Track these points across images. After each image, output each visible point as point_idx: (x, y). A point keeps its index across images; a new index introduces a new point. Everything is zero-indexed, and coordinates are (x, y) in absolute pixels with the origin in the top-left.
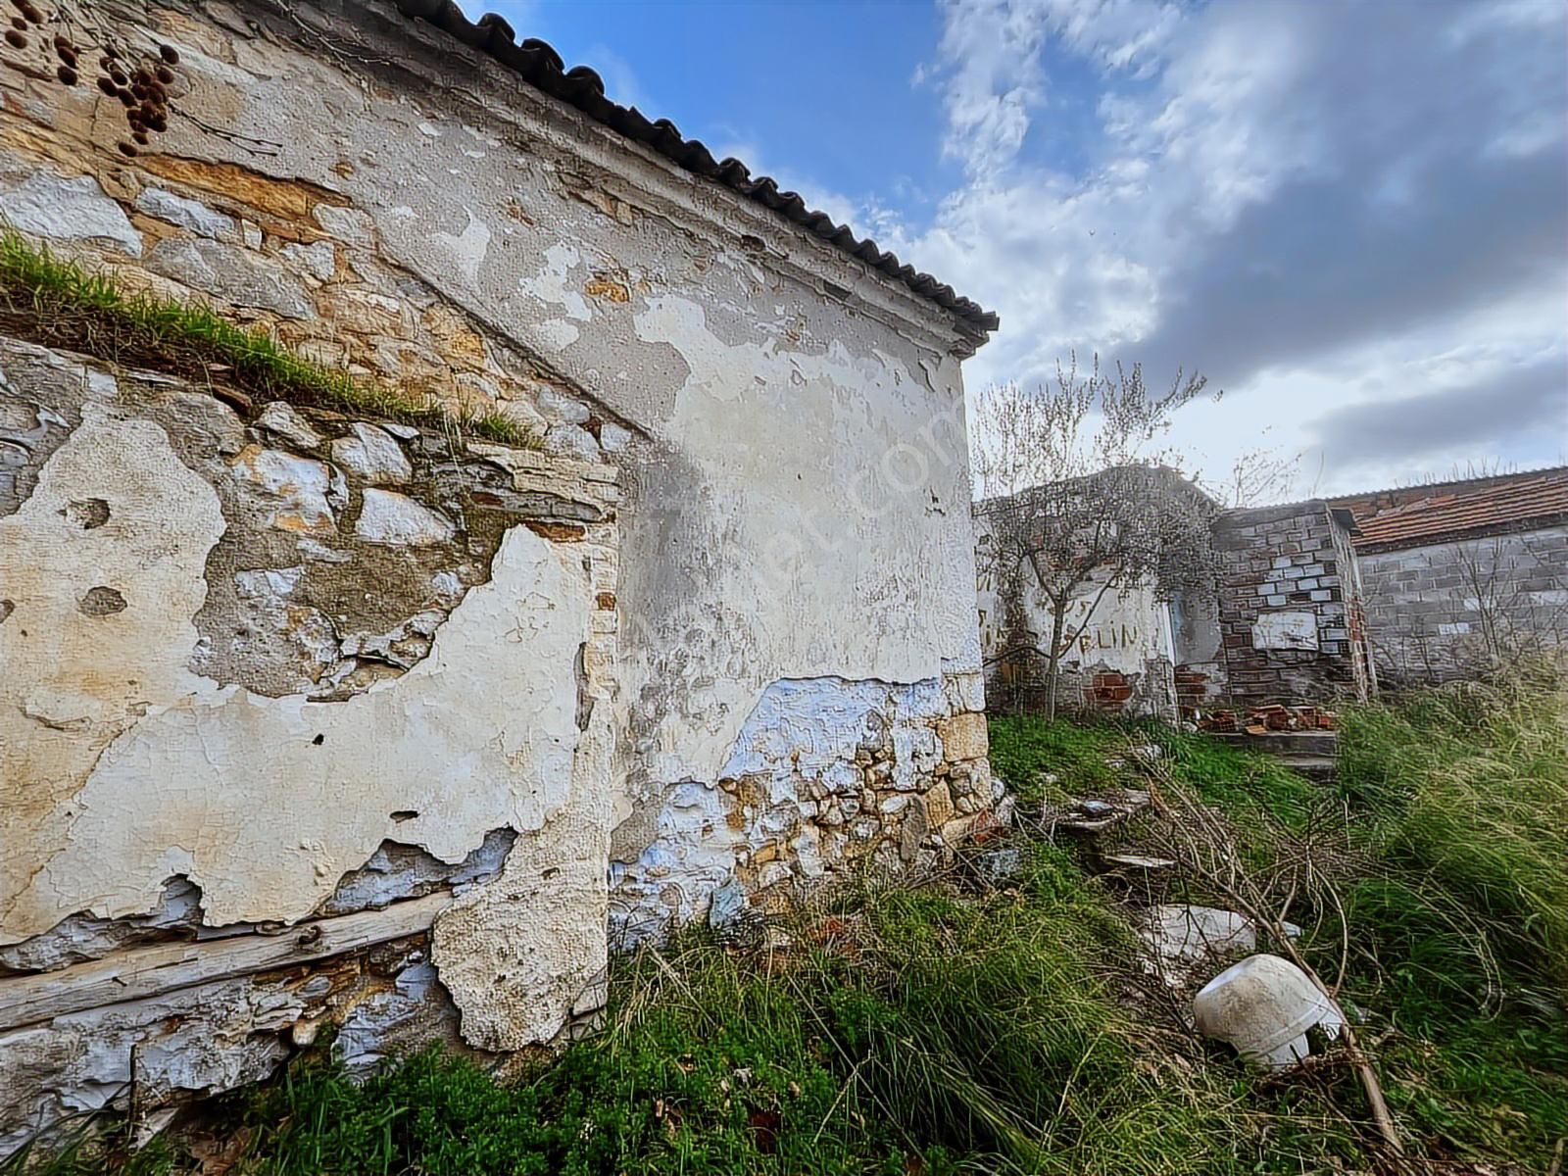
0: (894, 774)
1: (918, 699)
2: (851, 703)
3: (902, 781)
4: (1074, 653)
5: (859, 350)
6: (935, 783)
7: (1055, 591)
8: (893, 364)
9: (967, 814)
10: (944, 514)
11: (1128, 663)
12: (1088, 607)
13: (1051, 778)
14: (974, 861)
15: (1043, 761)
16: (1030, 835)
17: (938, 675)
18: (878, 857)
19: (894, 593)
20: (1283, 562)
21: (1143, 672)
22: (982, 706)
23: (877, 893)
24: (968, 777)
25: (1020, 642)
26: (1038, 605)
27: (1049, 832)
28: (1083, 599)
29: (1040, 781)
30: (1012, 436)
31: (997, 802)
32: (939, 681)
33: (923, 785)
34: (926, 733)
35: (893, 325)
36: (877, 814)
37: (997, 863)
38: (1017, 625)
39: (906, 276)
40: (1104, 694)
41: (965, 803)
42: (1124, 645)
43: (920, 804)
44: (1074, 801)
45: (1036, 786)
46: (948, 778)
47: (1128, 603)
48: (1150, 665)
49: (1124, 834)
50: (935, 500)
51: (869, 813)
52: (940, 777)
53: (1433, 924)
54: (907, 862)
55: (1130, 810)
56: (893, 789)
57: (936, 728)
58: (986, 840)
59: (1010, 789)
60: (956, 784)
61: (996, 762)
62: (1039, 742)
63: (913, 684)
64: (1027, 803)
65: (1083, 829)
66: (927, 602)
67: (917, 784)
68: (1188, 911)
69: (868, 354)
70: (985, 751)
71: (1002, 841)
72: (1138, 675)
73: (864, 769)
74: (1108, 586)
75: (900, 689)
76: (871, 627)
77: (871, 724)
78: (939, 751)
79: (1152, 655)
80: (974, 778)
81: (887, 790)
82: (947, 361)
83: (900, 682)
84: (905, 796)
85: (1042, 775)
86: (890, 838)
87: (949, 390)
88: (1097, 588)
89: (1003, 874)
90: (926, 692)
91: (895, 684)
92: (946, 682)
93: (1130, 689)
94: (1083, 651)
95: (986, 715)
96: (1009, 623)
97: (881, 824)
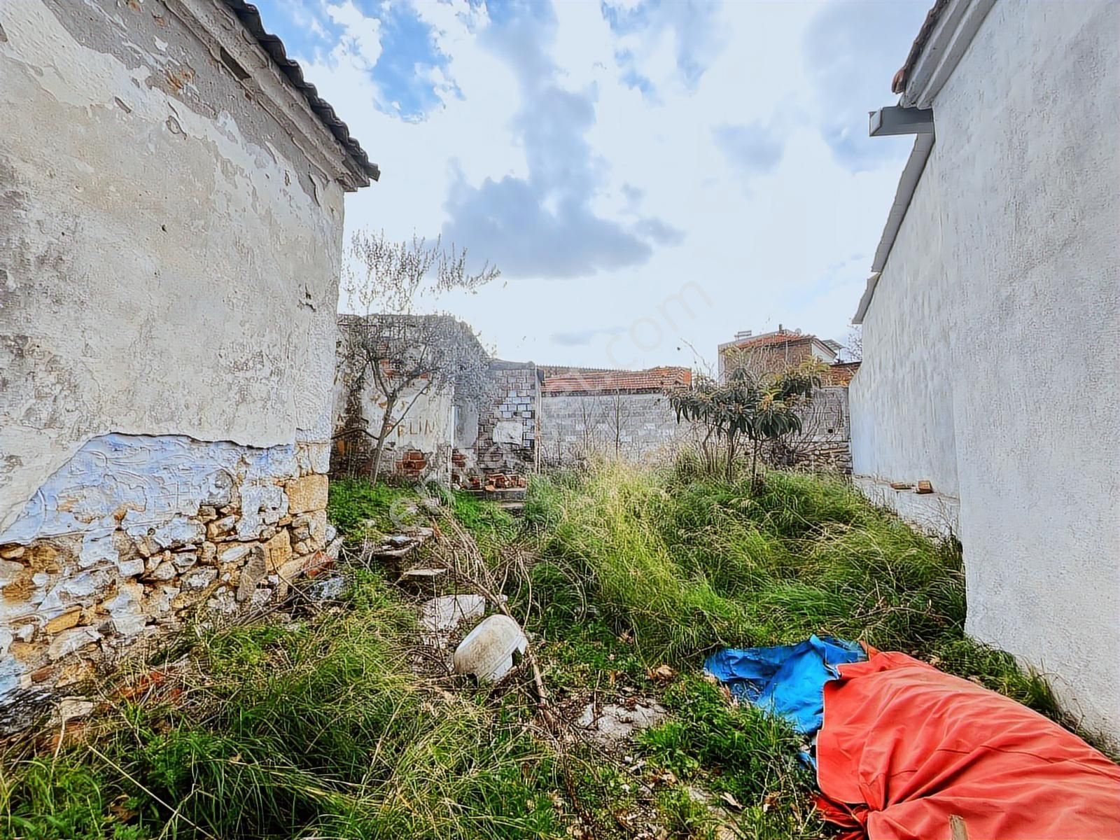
0: (238, 527)
1: (270, 461)
2: (199, 463)
3: (244, 532)
4: (392, 437)
5: (252, 135)
6: (277, 532)
7: (390, 390)
8: (285, 165)
9: (302, 555)
10: (314, 310)
11: (426, 446)
12: (407, 406)
13: (371, 523)
14: (307, 592)
15: (367, 512)
16: (352, 565)
17: (292, 442)
18: (212, 603)
19: (259, 366)
20: (512, 394)
21: (435, 451)
22: (326, 468)
23: (208, 635)
24: (308, 525)
25: (355, 425)
26: (372, 400)
27: (366, 562)
28: (404, 399)
29: (363, 525)
30: (374, 269)
31: (328, 543)
32: (292, 447)
33: (266, 535)
34: (275, 491)
35: (290, 131)
36: (215, 563)
37: (326, 589)
38: (354, 413)
39: (308, 92)
40: (408, 465)
41: (301, 547)
42: (426, 433)
43: (261, 551)
44: (387, 538)
45: (359, 529)
46: (290, 528)
47: (434, 405)
48: (439, 448)
49: (416, 557)
50: (308, 296)
51: (207, 564)
52: (283, 527)
53: (563, 582)
54: (241, 603)
55: (421, 540)
56: (236, 540)
57: (284, 487)
58: (318, 573)
59: (340, 532)
60: (296, 532)
61: (331, 513)
62: (365, 497)
63: (268, 449)
64: (352, 542)
65: (391, 556)
66: (291, 380)
67: (261, 534)
68: (455, 599)
69: (261, 144)
70: (325, 505)
71: (331, 572)
72: (431, 453)
73: (207, 524)
74: (422, 393)
75: (254, 452)
76: (232, 394)
77: (219, 483)
78: (285, 506)
79: (441, 441)
80: (313, 526)
81: (229, 541)
82: (333, 186)
83: (255, 445)
84: (247, 545)
85: (364, 521)
86: (227, 584)
87: (332, 210)
88: (414, 393)
89: (329, 598)
90: (280, 456)
91: (250, 447)
92: (298, 448)
93: (425, 463)
94: (399, 435)
95: (329, 476)
96: (348, 411)
97: (218, 574)
